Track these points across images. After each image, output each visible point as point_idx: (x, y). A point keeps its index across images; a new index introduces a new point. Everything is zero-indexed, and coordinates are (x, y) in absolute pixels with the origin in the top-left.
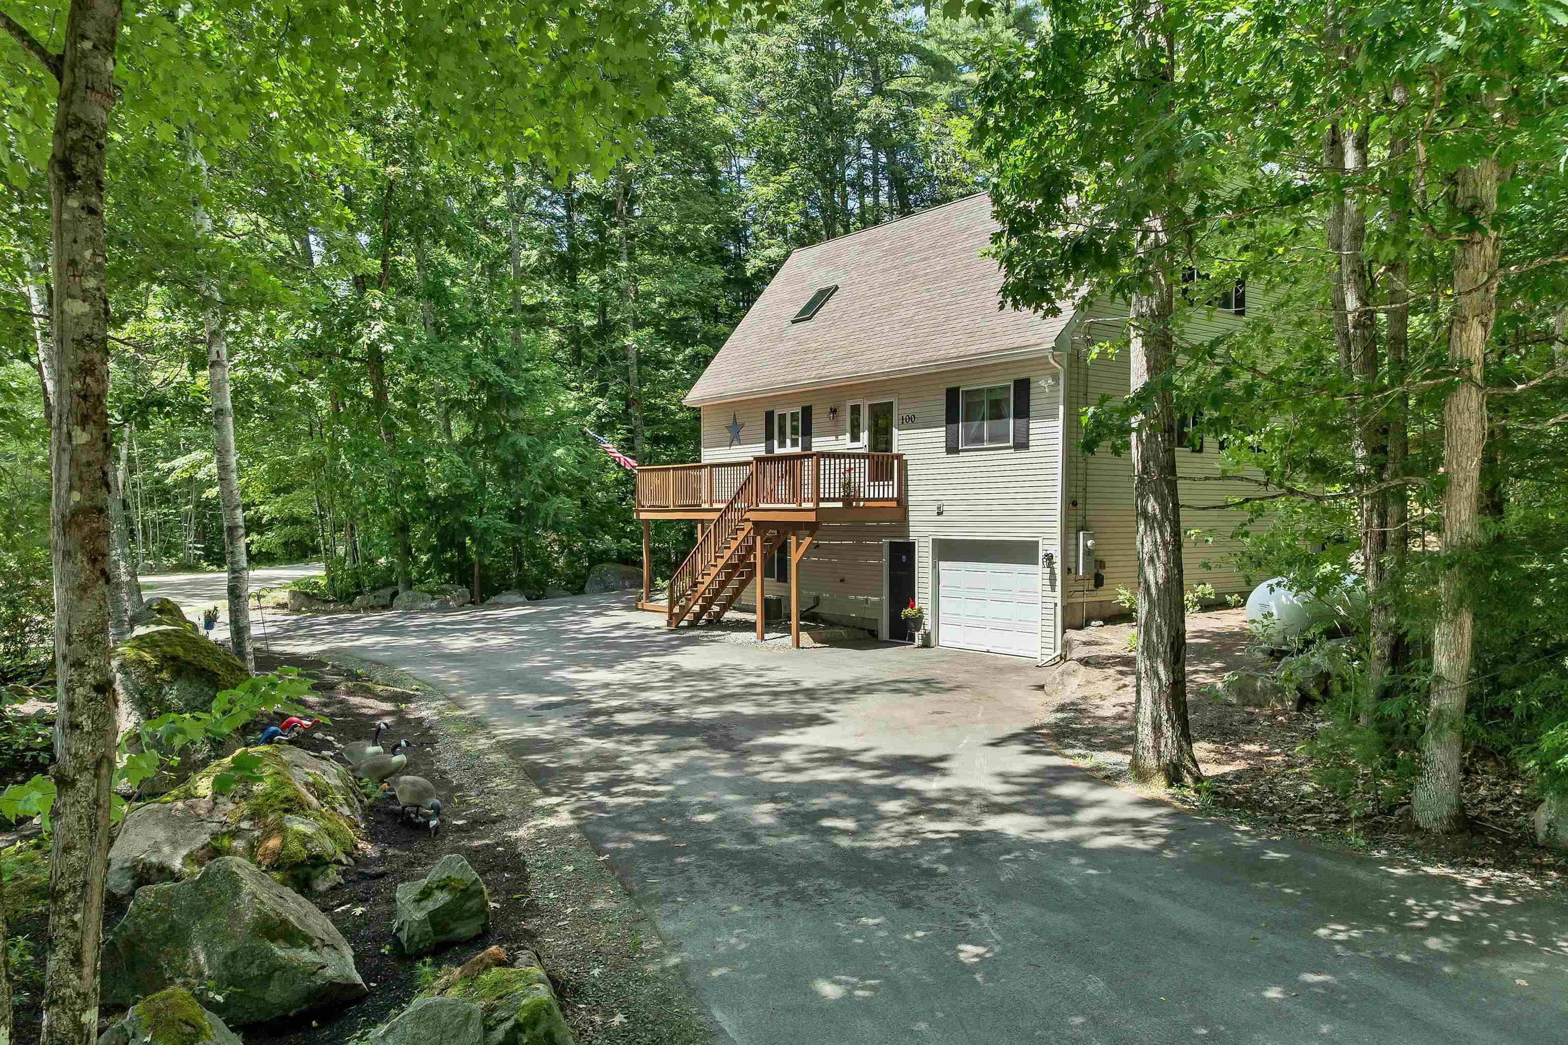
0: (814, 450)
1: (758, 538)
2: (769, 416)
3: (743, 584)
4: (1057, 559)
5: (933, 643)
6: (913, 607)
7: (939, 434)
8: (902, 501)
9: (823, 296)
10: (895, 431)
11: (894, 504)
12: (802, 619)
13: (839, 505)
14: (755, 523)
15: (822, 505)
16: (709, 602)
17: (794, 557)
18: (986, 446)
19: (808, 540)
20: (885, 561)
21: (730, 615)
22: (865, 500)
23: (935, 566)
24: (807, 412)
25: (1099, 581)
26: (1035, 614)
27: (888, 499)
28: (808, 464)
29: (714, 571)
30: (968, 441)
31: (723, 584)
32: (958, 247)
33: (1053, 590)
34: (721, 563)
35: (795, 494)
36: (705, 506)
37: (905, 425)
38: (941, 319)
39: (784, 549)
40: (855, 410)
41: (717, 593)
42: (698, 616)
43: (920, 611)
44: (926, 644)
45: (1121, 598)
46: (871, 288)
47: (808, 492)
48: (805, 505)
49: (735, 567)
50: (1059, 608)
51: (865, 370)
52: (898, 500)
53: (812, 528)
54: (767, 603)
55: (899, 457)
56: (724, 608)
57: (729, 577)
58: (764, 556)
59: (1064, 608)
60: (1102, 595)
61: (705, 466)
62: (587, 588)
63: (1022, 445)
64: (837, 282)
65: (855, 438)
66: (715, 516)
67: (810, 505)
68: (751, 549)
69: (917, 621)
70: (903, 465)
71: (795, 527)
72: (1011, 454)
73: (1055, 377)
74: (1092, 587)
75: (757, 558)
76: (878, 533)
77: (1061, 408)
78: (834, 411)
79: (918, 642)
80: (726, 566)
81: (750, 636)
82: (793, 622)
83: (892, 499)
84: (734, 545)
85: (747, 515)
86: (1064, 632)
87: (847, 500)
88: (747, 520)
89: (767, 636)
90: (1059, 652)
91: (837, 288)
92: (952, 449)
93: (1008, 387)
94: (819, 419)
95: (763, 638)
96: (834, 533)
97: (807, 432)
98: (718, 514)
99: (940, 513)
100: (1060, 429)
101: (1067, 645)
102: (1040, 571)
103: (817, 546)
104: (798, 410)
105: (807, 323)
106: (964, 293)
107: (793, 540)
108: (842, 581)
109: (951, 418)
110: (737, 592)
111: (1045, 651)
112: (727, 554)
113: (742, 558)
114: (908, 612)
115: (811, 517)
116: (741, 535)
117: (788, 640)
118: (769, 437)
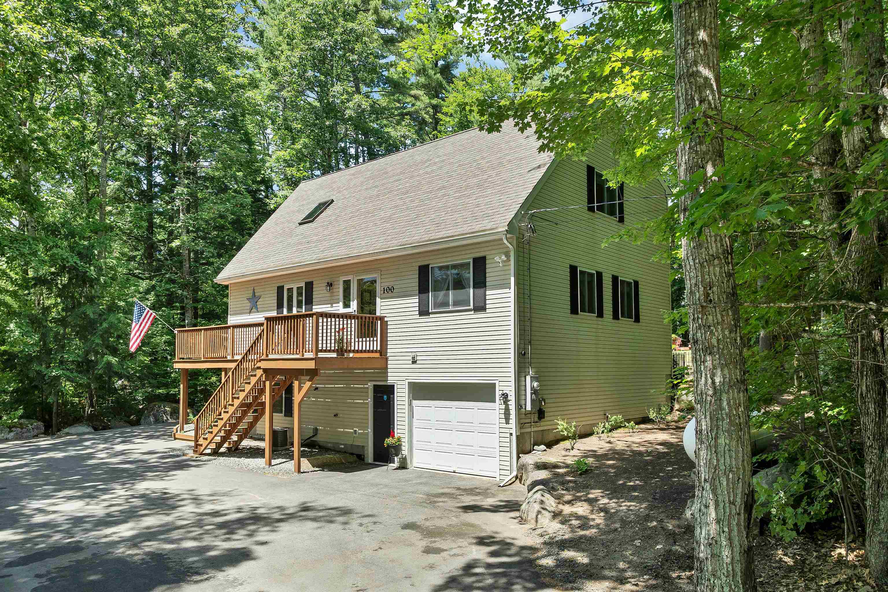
0: (314, 311)
1: (268, 383)
2: (280, 289)
3: (256, 419)
4: (512, 398)
5: (409, 466)
6: (393, 436)
7: (414, 301)
8: (383, 352)
9: (323, 206)
10: (378, 300)
11: (377, 355)
12: (303, 445)
13: (334, 355)
14: (265, 371)
15: (321, 355)
16: (228, 434)
17: (297, 398)
18: (451, 308)
19: (308, 384)
20: (370, 401)
21: (246, 443)
22: (354, 351)
23: (410, 404)
24: (309, 286)
25: (541, 414)
26: (494, 441)
27: (372, 351)
28: (309, 322)
29: (231, 410)
30: (436, 306)
31: (239, 420)
32: (421, 172)
33: (507, 423)
34: (237, 403)
35: (300, 346)
36: (229, 358)
37: (386, 295)
38: (413, 216)
39: (289, 391)
40: (347, 284)
41: (234, 426)
42: (220, 445)
43: (399, 439)
44: (403, 466)
45: (560, 427)
46: (358, 200)
47: (309, 344)
48: (307, 355)
49: (249, 406)
50: (514, 438)
51: (355, 252)
52: (380, 352)
53: (312, 373)
54: (274, 434)
55: (381, 319)
56: (241, 438)
57: (244, 413)
58: (272, 397)
59: (517, 437)
60: (544, 425)
61: (229, 327)
62: (142, 421)
63: (481, 308)
64: (334, 198)
65: (347, 305)
66: (233, 365)
67: (310, 355)
68: (262, 391)
69: (397, 448)
70: (384, 325)
71: (298, 373)
72: (472, 315)
73: (507, 255)
74: (536, 419)
75: (266, 398)
76: (363, 378)
77: (512, 279)
78: (330, 285)
79: (396, 465)
80: (242, 405)
81: (260, 462)
82: (295, 449)
83: (376, 351)
84: (248, 388)
85: (259, 365)
86: (518, 458)
87: (341, 351)
88: (259, 368)
89: (274, 462)
90: (515, 473)
91: (332, 201)
92: (424, 312)
93: (469, 264)
94: (319, 291)
95: (270, 464)
96: (330, 379)
97: (309, 302)
98: (236, 364)
99: (414, 362)
100: (512, 295)
101: (522, 468)
102: (498, 405)
103: (316, 389)
104: (303, 285)
105: (310, 224)
106: (429, 199)
107: (296, 384)
108: (336, 415)
109: (423, 289)
110: (252, 425)
111: (503, 472)
112: (242, 395)
113: (255, 398)
114: (389, 441)
115: (311, 365)
116: (253, 380)
117: (291, 465)
118: (280, 306)
